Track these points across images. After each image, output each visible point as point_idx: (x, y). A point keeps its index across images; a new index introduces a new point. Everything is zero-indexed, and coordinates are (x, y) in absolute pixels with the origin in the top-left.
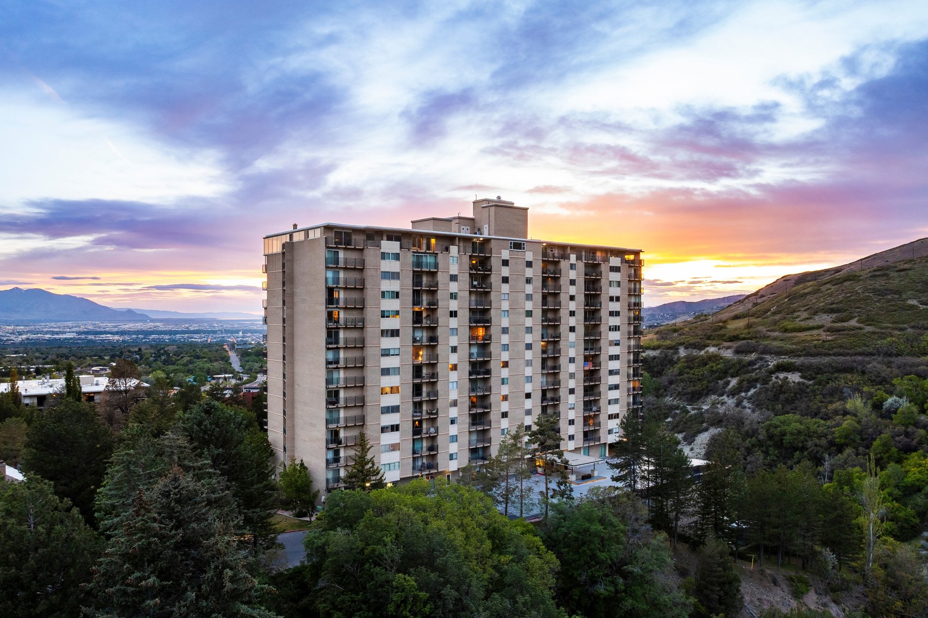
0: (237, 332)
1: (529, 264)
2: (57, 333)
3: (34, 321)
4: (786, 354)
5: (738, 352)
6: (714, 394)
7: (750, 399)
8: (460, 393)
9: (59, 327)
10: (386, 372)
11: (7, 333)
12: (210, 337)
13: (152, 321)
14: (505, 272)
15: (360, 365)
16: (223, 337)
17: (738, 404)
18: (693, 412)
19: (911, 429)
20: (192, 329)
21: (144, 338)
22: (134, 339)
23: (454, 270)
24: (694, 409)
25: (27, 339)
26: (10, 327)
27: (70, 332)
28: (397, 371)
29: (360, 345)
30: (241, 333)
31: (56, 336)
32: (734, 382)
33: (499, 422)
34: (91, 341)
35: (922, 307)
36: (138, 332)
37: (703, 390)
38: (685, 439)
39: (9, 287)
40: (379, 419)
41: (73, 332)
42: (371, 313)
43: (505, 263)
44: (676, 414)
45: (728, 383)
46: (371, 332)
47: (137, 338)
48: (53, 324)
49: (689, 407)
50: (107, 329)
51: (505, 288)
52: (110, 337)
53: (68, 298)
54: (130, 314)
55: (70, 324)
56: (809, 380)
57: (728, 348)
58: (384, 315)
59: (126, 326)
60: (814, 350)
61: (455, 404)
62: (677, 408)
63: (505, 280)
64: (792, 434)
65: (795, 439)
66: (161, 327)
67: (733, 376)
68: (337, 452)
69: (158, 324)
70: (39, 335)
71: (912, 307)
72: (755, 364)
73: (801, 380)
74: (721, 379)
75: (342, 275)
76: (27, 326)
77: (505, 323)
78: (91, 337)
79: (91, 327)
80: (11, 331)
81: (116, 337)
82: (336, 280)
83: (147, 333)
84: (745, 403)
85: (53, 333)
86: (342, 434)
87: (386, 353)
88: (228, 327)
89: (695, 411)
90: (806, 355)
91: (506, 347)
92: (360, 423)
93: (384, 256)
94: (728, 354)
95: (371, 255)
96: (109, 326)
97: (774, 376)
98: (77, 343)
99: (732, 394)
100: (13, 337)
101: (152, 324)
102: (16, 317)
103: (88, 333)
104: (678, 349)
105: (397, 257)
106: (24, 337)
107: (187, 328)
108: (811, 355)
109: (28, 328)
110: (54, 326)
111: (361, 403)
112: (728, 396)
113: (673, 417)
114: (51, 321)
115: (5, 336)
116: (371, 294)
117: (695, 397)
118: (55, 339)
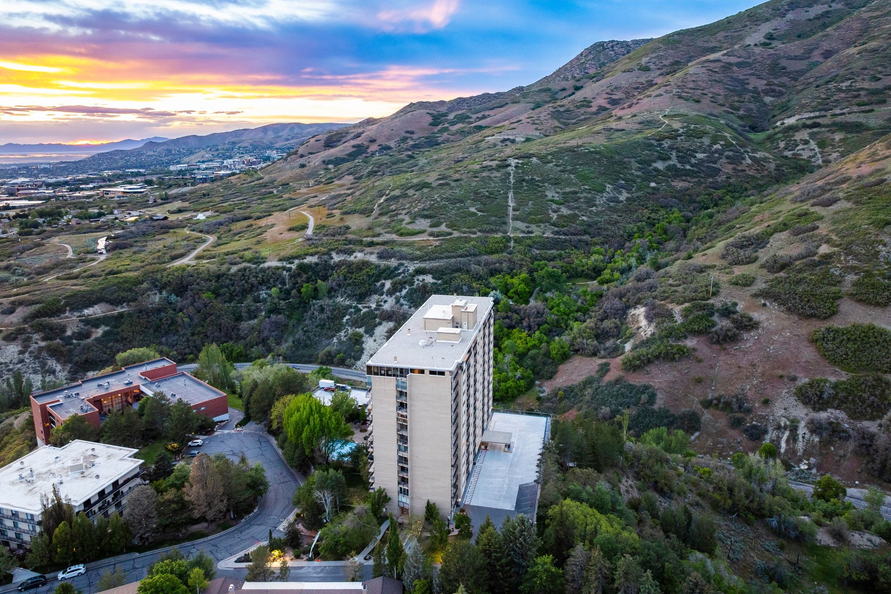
4: (417, 260)
5: (380, 256)
6: (375, 293)
7: (404, 297)
17: (398, 302)
18: (364, 310)
19: (510, 314)
24: (364, 307)
32: (388, 284)
35: (479, 214)
37: (367, 292)
38: (366, 332)
44: (352, 312)
45: (383, 285)
49: (360, 306)
56: (438, 280)
57: (372, 253)
60: (433, 256)
62: (351, 307)
67: (385, 279)
71: (474, 214)
72: (399, 269)
73: (434, 281)
74: (378, 281)
84: (402, 301)
89: (367, 309)
90: (430, 259)
94: (373, 259)
97: (415, 279)
99: (390, 293)
104: (331, 254)
108: (433, 259)
112: (387, 296)
113: (350, 314)
117: (362, 298)
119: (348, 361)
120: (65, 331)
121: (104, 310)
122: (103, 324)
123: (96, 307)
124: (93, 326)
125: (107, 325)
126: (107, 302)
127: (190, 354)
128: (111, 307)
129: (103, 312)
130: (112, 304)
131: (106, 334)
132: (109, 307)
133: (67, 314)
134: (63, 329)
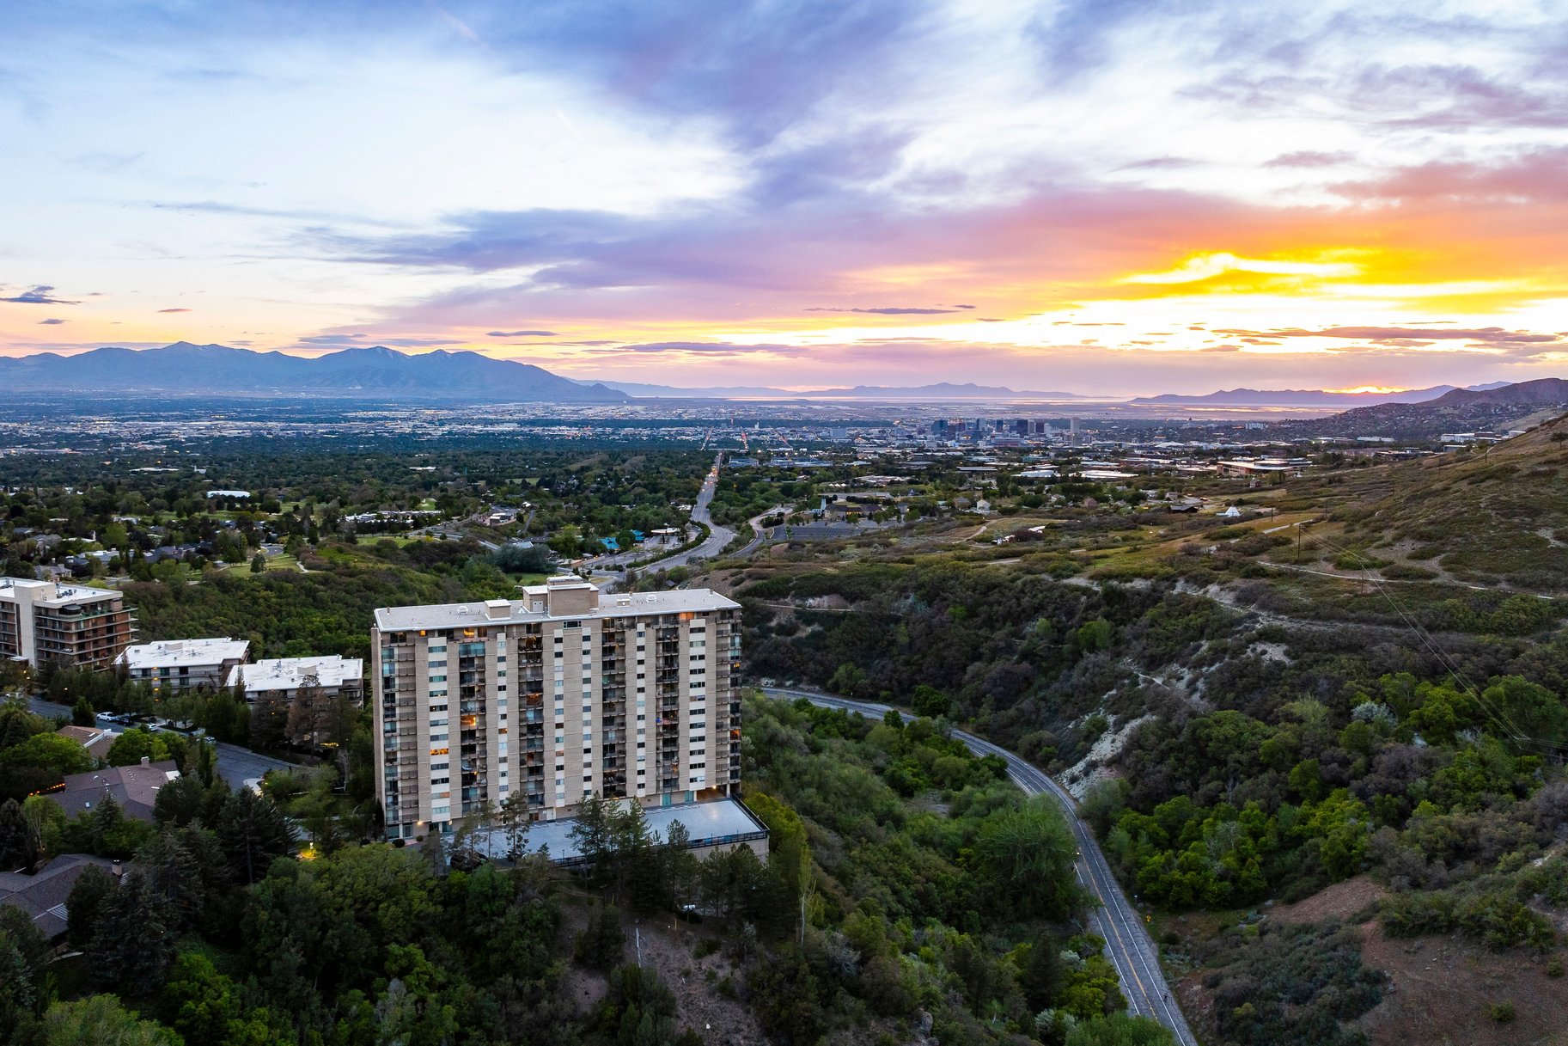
0: (752, 424)
1: (587, 638)
2: (492, 423)
3: (463, 401)
5: (1239, 597)
6: (1178, 661)
7: (1209, 677)
8: (509, 751)
9: (496, 413)
10: (435, 738)
11: (425, 421)
12: (710, 433)
13: (632, 402)
14: (559, 648)
15: (413, 732)
16: (729, 433)
17: (1193, 683)
18: (1141, 686)
20: (686, 417)
21: (613, 434)
22: (597, 435)
23: (502, 652)
24: (1145, 681)
25: (450, 433)
26: (428, 412)
27: (509, 421)
28: (445, 737)
29: (413, 717)
30: (757, 426)
31: (489, 428)
32: (1205, 648)
33: (554, 774)
34: (537, 435)
35: (1553, 543)
36: (604, 423)
37: (1167, 653)
38: (1116, 723)
39: (429, 350)
40: (429, 774)
41: (514, 421)
42: (421, 694)
43: (558, 640)
44: (1123, 685)
45: (1197, 648)
46: (422, 708)
47: (604, 433)
48: (488, 407)
49: (1141, 677)
50: (563, 417)
51: (559, 662)
52: (565, 431)
53: (510, 367)
54: (599, 391)
55: (511, 406)
56: (1293, 658)
57: (1233, 590)
58: (432, 695)
59: (591, 412)
61: (504, 760)
62: (1129, 675)
63: (559, 655)
64: (1218, 740)
65: (1220, 748)
66: (641, 412)
67: (1209, 638)
68: (395, 798)
69: (639, 408)
70: (467, 426)
71: (1539, 542)
72: (1243, 623)
73: (1282, 658)
74: (1195, 639)
75: (397, 666)
76: (452, 410)
77: (559, 691)
78: (537, 430)
79: (540, 413)
80: (430, 418)
81: (574, 431)
82: (391, 671)
83: (618, 424)
84: (1200, 683)
85: (487, 422)
86: (400, 784)
87: (435, 724)
88: (740, 414)
89: (1145, 685)
91: (560, 711)
92: (414, 776)
93: (431, 650)
94: (1227, 599)
95: (420, 651)
96: (565, 410)
97: (1251, 647)
98: (517, 441)
99: (1195, 665)
100: (430, 429)
101: (629, 407)
102: (439, 394)
103: (533, 423)
104: (1176, 581)
105: (444, 649)
106: (446, 428)
107: (680, 415)
109: (452, 414)
110: (488, 410)
111: (414, 760)
112: (1189, 668)
113: (1119, 689)
114: (486, 401)
115: (421, 427)
116: (420, 679)
117: (1156, 662)
118: (488, 434)
119: (1053, 763)
120: (771, 620)
121: (832, 604)
122: (818, 621)
123: (826, 598)
124: (804, 622)
125: (821, 625)
126: (842, 595)
127: (887, 689)
128: (844, 602)
129: (829, 607)
130: (846, 599)
131: (814, 635)
132: (841, 601)
133: (788, 600)
134: (770, 615)
